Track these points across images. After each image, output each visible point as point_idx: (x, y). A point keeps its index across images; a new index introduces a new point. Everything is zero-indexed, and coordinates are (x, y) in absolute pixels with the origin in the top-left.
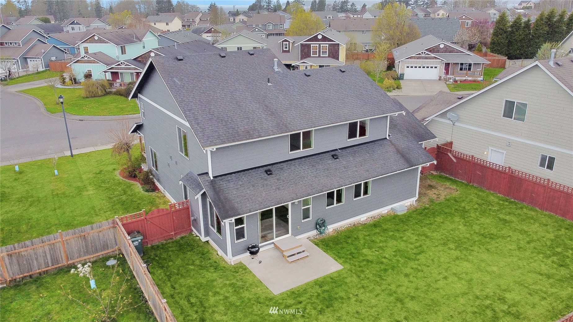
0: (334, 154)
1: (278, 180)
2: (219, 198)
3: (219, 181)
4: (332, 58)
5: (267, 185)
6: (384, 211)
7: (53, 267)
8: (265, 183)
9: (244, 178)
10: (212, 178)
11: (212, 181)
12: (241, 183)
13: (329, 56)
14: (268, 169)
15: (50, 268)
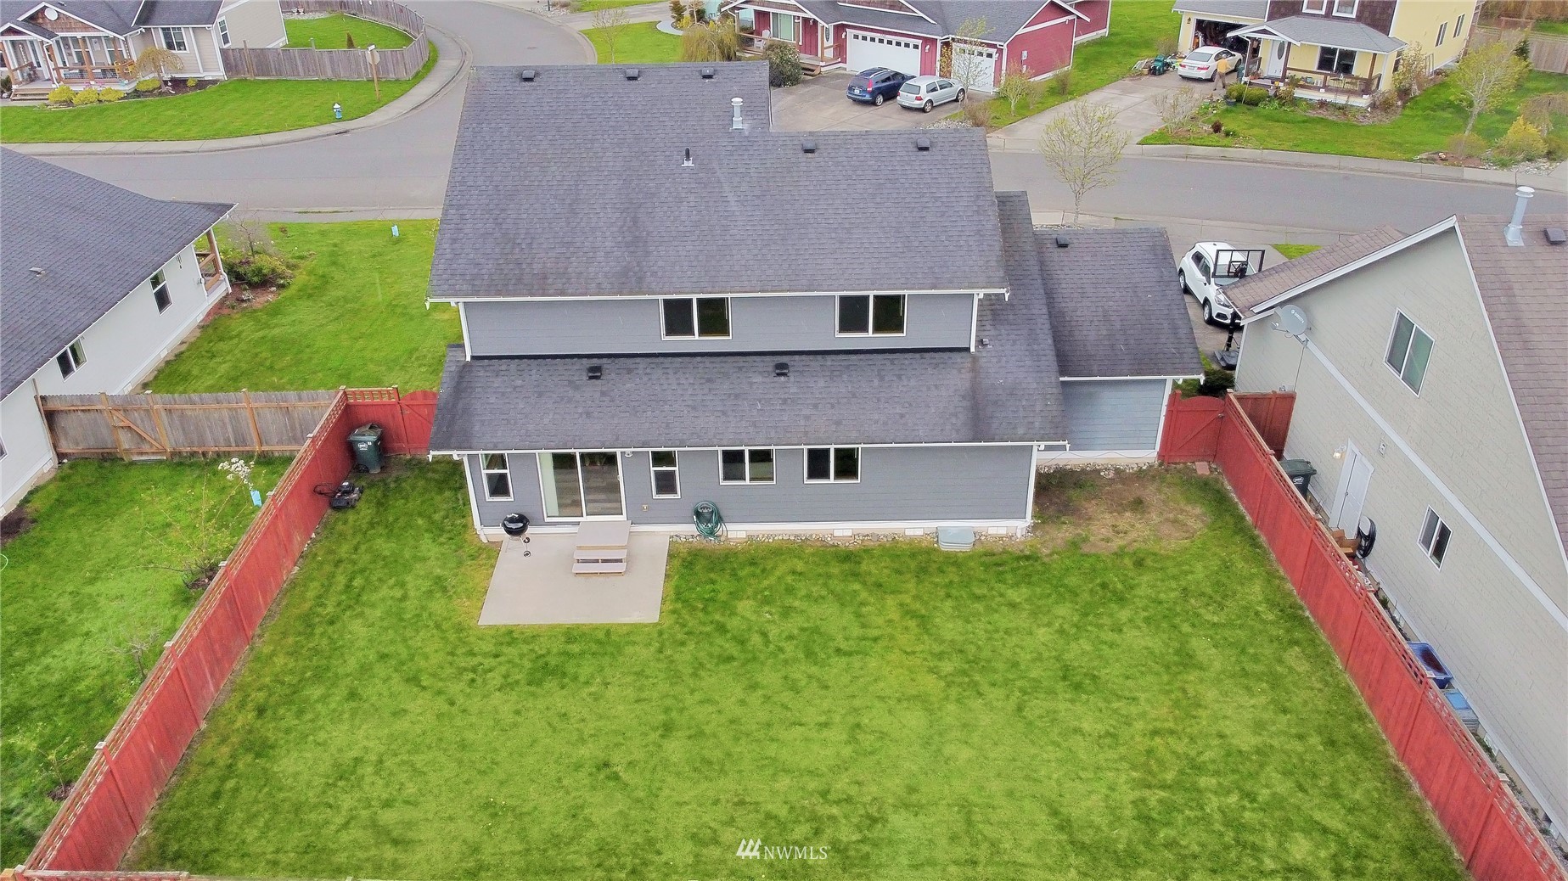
0: (781, 363)
1: (603, 394)
2: (454, 406)
3: (479, 369)
4: (1368, 25)
5: (570, 401)
6: (914, 529)
7: (237, 449)
8: (571, 393)
9: (534, 371)
10: (468, 359)
11: (466, 365)
12: (519, 383)
13: (1359, 19)
14: (596, 366)
15: (232, 449)
